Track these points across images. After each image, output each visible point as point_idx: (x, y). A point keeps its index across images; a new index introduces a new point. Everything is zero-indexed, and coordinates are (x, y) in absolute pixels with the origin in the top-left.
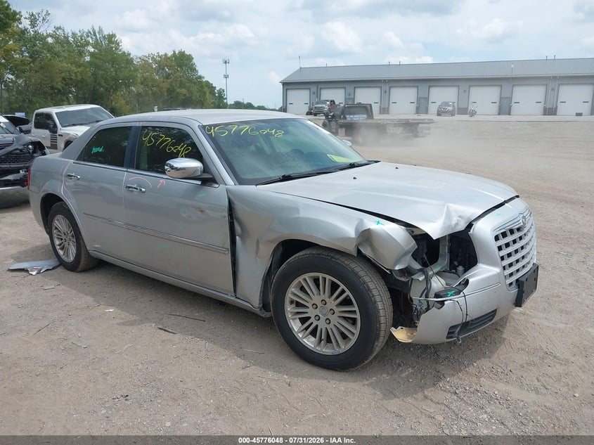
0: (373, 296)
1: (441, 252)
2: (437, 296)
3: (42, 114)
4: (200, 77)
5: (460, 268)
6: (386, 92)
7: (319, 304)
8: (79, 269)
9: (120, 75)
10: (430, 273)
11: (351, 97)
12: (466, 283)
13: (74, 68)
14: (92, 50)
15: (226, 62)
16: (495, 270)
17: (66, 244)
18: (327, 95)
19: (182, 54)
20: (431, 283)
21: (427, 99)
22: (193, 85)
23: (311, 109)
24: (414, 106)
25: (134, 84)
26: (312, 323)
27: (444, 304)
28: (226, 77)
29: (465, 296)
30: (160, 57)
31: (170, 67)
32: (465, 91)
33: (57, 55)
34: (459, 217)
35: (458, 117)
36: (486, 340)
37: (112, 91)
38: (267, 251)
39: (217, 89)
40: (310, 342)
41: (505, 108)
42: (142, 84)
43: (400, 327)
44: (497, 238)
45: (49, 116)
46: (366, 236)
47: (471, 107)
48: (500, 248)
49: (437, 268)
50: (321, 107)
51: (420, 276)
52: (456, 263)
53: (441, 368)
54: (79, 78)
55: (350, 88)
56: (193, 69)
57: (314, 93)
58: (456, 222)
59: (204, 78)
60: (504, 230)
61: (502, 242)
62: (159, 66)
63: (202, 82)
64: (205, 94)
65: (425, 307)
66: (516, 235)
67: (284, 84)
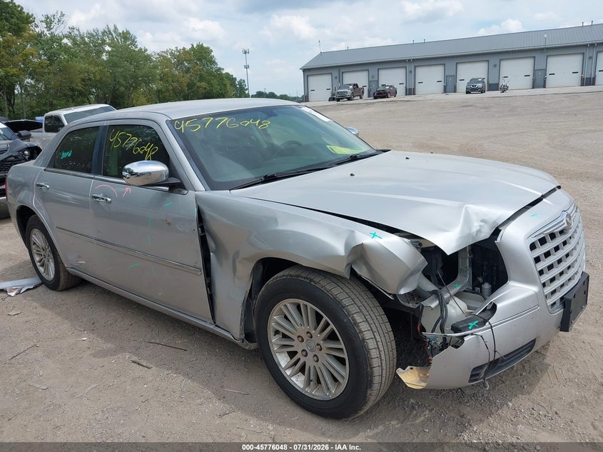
0: (361, 332)
1: (460, 267)
2: (455, 329)
3: (51, 117)
4: (220, 69)
5: (487, 286)
6: (411, 72)
7: (306, 337)
8: (60, 288)
9: (140, 73)
10: (446, 296)
11: (374, 79)
12: (494, 308)
13: (92, 69)
14: (110, 49)
15: (245, 53)
16: (532, 289)
17: (46, 260)
18: (350, 78)
19: (201, 47)
20: (446, 310)
21: (455, 77)
22: (213, 78)
23: (333, 95)
24: (442, 85)
25: (153, 81)
26: (299, 359)
27: (463, 341)
28: (247, 67)
29: (491, 327)
30: (179, 52)
31: (189, 61)
32: (495, 66)
33: (74, 55)
34: (482, 221)
35: (488, 94)
36: (524, 367)
37: (132, 89)
38: (245, 270)
39: (238, 80)
40: (298, 381)
41: (539, 81)
42: (161, 80)
43: (409, 367)
44: (533, 247)
45: (58, 119)
46: (359, 253)
47: (502, 83)
48: (537, 260)
49: (455, 288)
50: (344, 92)
51: (432, 301)
52: (480, 279)
53: (466, 410)
54: (98, 77)
55: (373, 70)
56: (212, 62)
57: (336, 78)
58: (478, 228)
59: (223, 69)
60: (542, 236)
61: (540, 251)
62: (178, 61)
63: (222, 74)
64: (225, 85)
65: (440, 341)
66: (559, 240)
67: (305, 70)
